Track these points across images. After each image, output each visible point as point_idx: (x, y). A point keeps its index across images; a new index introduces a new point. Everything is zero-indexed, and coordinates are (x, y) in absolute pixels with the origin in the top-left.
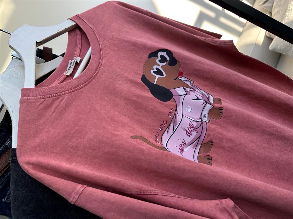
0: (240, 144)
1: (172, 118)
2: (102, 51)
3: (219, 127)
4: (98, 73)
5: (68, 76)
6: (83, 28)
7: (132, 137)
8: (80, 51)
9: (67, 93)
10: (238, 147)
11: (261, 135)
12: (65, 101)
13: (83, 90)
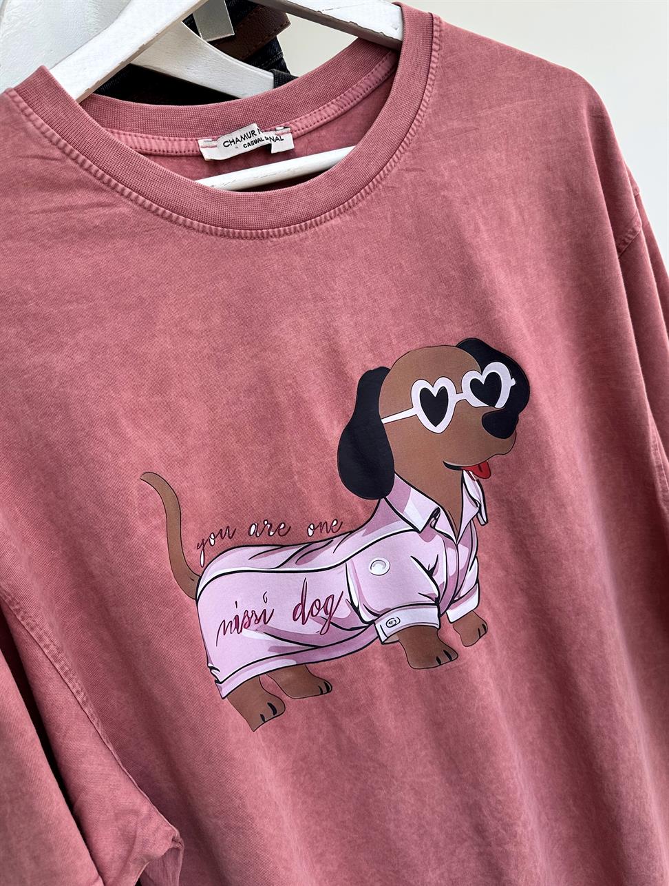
0: (385, 766)
1: (310, 540)
2: (367, 193)
3: (391, 679)
4: (280, 236)
5: (201, 156)
6: (402, 77)
7: (151, 477)
8: (317, 124)
9: (135, 201)
10: (370, 764)
11: (458, 806)
12: (104, 215)
13: (184, 236)
